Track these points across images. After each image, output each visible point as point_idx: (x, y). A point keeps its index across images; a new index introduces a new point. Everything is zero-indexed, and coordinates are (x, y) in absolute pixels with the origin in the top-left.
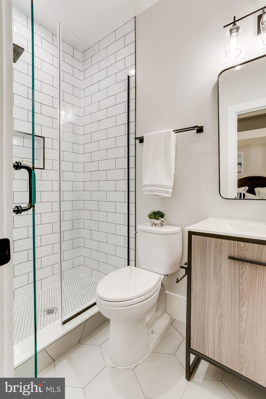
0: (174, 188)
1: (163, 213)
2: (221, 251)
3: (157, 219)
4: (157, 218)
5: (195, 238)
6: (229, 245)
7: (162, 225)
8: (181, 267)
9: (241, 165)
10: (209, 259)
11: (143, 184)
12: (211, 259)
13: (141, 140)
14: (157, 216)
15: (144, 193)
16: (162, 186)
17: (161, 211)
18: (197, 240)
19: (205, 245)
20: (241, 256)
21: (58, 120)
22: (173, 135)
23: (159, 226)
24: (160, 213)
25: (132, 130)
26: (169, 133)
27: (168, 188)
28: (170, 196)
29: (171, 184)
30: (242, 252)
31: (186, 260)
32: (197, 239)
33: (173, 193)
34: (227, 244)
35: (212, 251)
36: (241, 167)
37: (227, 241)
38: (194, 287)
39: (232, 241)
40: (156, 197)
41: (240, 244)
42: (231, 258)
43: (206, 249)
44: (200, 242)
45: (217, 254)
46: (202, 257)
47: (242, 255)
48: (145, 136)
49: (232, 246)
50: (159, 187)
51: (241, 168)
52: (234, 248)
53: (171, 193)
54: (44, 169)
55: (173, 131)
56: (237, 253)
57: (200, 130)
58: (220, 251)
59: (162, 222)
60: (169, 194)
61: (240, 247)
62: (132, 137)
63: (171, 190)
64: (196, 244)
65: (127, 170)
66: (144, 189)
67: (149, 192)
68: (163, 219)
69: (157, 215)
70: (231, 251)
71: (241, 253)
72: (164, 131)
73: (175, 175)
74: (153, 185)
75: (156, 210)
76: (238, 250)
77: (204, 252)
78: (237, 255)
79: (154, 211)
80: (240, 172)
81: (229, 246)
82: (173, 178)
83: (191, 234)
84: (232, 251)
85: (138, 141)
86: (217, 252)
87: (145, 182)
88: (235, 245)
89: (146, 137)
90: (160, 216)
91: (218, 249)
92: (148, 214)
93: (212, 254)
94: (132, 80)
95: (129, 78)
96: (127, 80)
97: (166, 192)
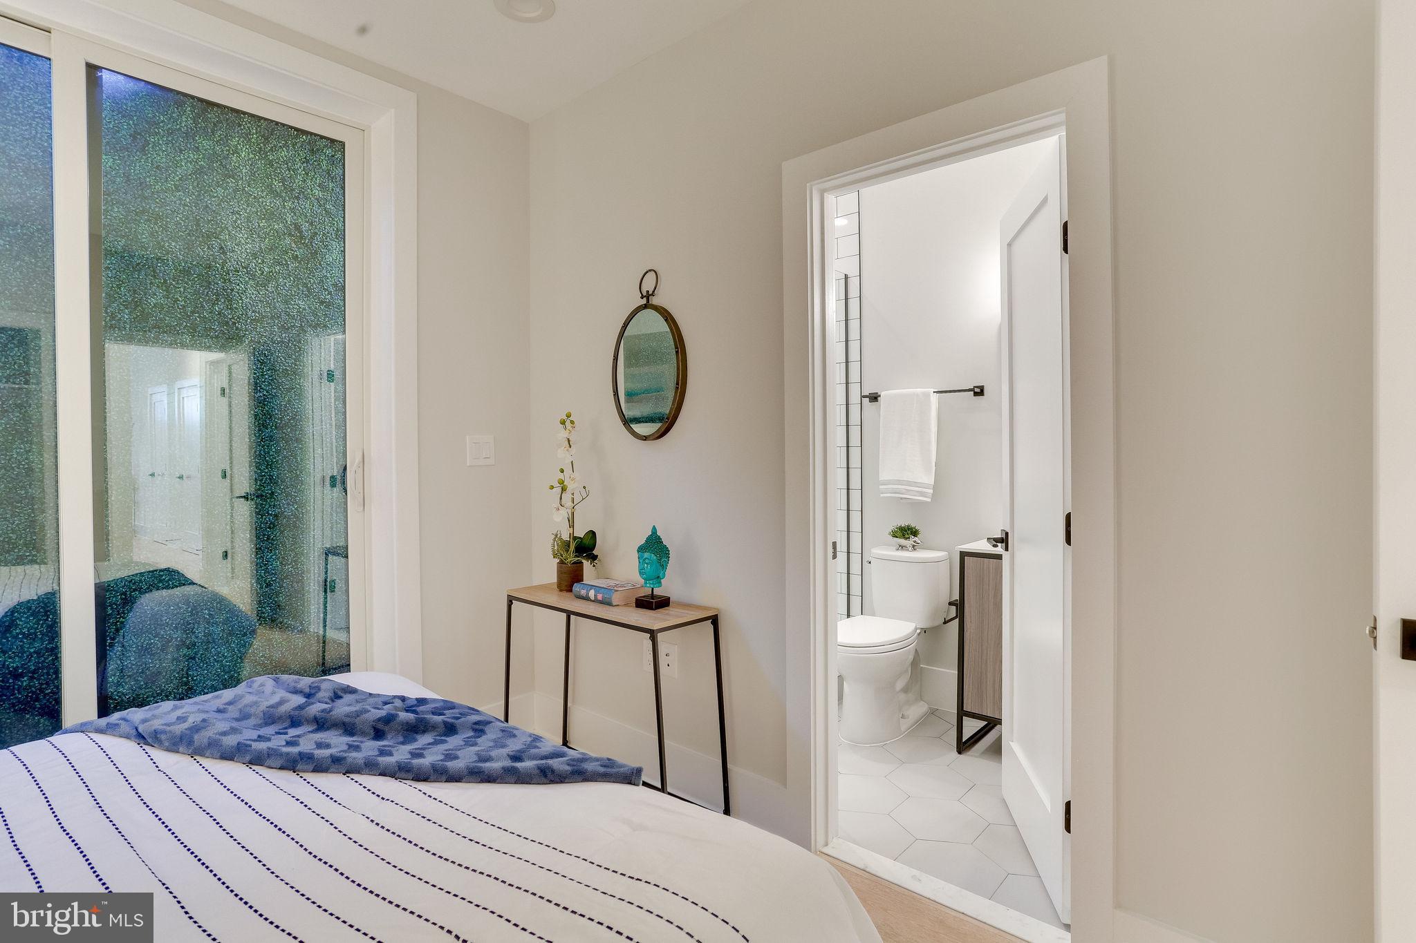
0: (935, 487)
1: (916, 528)
3: (906, 538)
4: (907, 536)
5: (971, 561)
7: (915, 547)
8: (950, 604)
11: (881, 478)
13: (874, 398)
14: (907, 534)
15: (882, 495)
16: (915, 484)
17: (913, 526)
18: (973, 564)
19: (982, 570)
22: (934, 398)
23: (910, 549)
24: (912, 529)
25: (855, 377)
26: (927, 395)
27: (925, 486)
28: (929, 500)
29: (930, 480)
31: (956, 597)
32: (974, 562)
33: (934, 496)
38: (968, 627)
40: (904, 501)
44: (976, 566)
46: (978, 585)
48: (883, 394)
50: (909, 485)
53: (930, 495)
55: (934, 392)
57: (979, 392)
59: (915, 542)
60: (927, 497)
62: (854, 391)
63: (931, 491)
64: (973, 570)
66: (881, 487)
67: (892, 493)
68: (916, 539)
69: (906, 532)
72: (919, 390)
73: (936, 465)
74: (899, 482)
75: (904, 523)
77: (981, 579)
79: (899, 525)
82: (933, 470)
83: (963, 555)
85: (865, 399)
87: (884, 476)
89: (885, 395)
90: (911, 534)
92: (891, 531)
94: (854, 283)
95: (846, 277)
96: (843, 281)
97: (922, 494)
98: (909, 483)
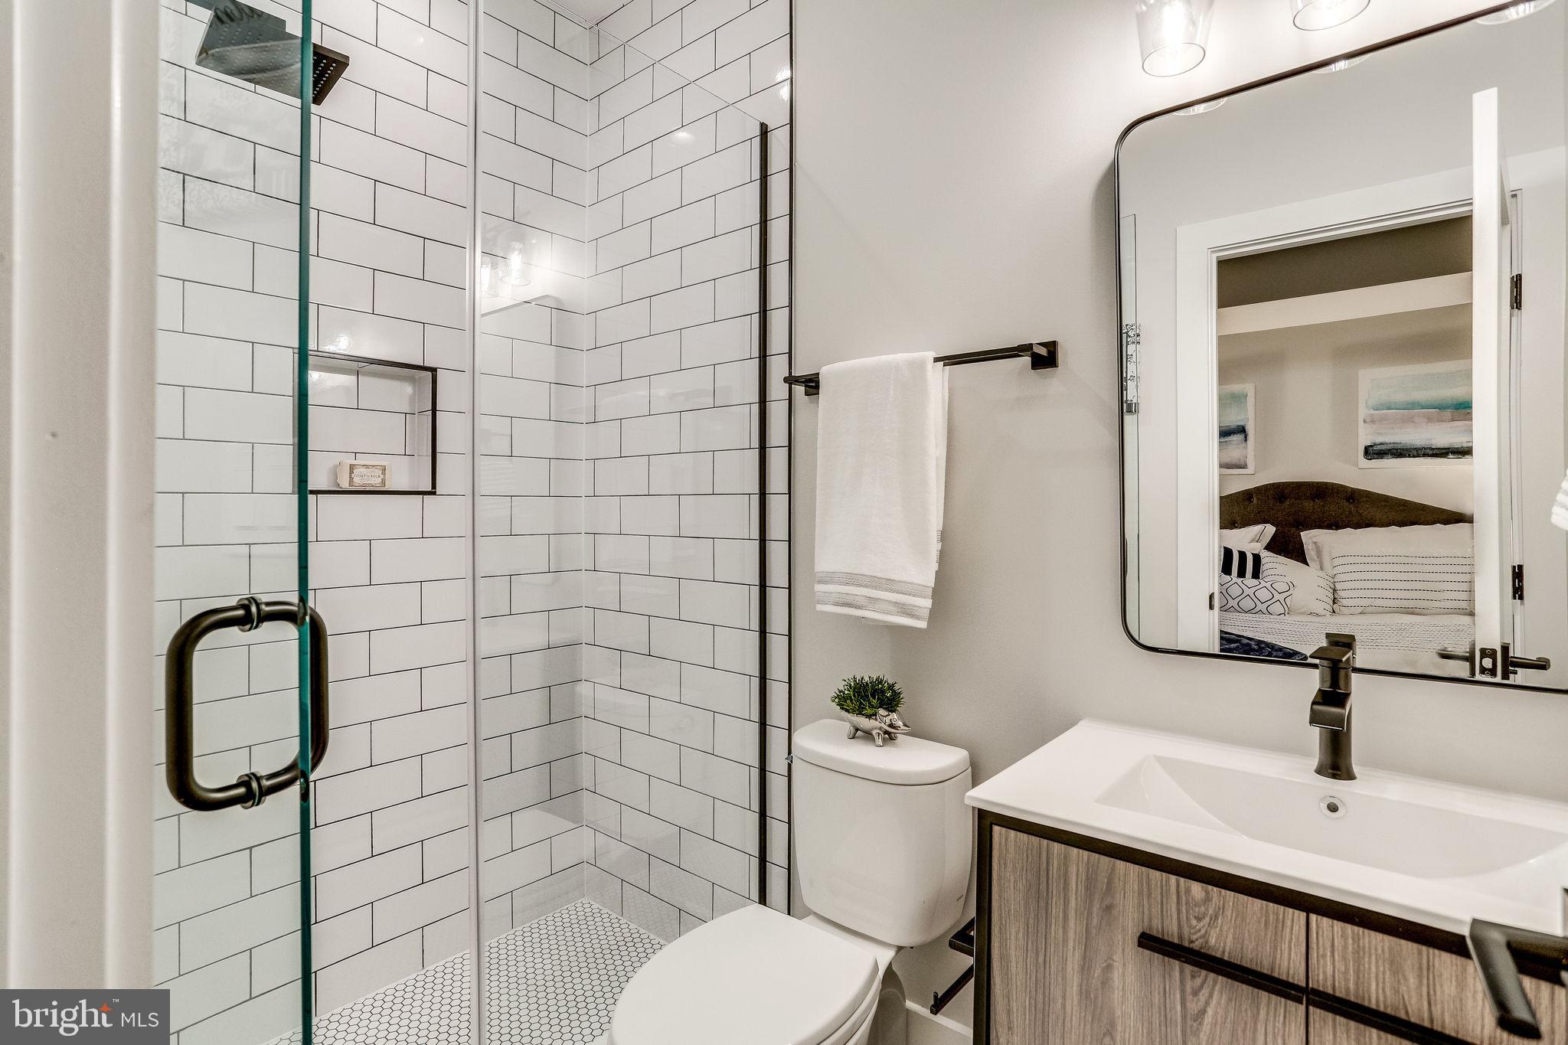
0: (943, 589)
1: (896, 688)
2: (1109, 908)
3: (869, 717)
4: (869, 711)
5: (1006, 839)
6: (1142, 886)
7: (889, 737)
9: (1246, 437)
10: (1061, 931)
11: (818, 568)
12: (1071, 934)
13: (812, 384)
14: (872, 706)
15: (820, 607)
16: (889, 584)
17: (889, 681)
18: (1012, 849)
19: (1043, 873)
20: (1192, 942)
21: (468, 333)
22: (938, 378)
23: (880, 742)
24: (883, 692)
25: (778, 342)
26: (918, 367)
27: (914, 591)
28: (922, 624)
29: (925, 575)
30: (1194, 922)
32: (1013, 843)
33: (935, 614)
34: (1133, 884)
35: (1073, 903)
36: (1244, 444)
37: (1133, 869)
39: (1156, 875)
41: (1188, 891)
42: (1149, 941)
43: (1047, 894)
44: (1025, 861)
45: (1095, 921)
46: (1031, 921)
47: (1194, 937)
48: (824, 372)
49: (1156, 894)
50: (876, 588)
51: (1246, 448)
52: (1165, 903)
53: (926, 613)
54: (434, 493)
55: (937, 360)
56: (1175, 922)
57: (1045, 357)
58: (1107, 906)
59: (891, 726)
60: (918, 618)
61: (1187, 903)
62: (778, 369)
63: (928, 603)
64: (1010, 865)
65: (756, 499)
66: (818, 588)
67: (837, 604)
68: (892, 716)
69: (870, 696)
70: (1150, 911)
71: (1190, 927)
72: (901, 357)
73: (944, 536)
74: (852, 579)
76: (1179, 912)
77: (1042, 904)
78: (1176, 935)
79: (858, 678)
80: (1242, 462)
81: (1140, 894)
82: (935, 547)
83: (987, 822)
84: (1156, 910)
85: (799, 390)
86: (1095, 910)
87: (825, 563)
88: (1168, 891)
89: (827, 373)
90: (882, 704)
91: (1097, 896)
92: (835, 694)
93: (1072, 914)
94: (778, 143)
95: (764, 131)
96: (757, 142)
97: (905, 610)
98: (875, 582)
